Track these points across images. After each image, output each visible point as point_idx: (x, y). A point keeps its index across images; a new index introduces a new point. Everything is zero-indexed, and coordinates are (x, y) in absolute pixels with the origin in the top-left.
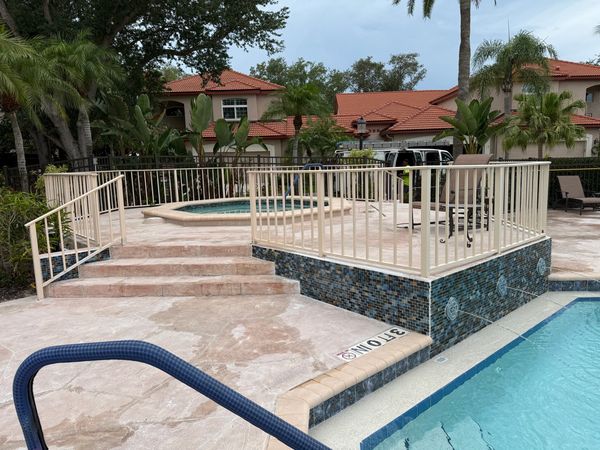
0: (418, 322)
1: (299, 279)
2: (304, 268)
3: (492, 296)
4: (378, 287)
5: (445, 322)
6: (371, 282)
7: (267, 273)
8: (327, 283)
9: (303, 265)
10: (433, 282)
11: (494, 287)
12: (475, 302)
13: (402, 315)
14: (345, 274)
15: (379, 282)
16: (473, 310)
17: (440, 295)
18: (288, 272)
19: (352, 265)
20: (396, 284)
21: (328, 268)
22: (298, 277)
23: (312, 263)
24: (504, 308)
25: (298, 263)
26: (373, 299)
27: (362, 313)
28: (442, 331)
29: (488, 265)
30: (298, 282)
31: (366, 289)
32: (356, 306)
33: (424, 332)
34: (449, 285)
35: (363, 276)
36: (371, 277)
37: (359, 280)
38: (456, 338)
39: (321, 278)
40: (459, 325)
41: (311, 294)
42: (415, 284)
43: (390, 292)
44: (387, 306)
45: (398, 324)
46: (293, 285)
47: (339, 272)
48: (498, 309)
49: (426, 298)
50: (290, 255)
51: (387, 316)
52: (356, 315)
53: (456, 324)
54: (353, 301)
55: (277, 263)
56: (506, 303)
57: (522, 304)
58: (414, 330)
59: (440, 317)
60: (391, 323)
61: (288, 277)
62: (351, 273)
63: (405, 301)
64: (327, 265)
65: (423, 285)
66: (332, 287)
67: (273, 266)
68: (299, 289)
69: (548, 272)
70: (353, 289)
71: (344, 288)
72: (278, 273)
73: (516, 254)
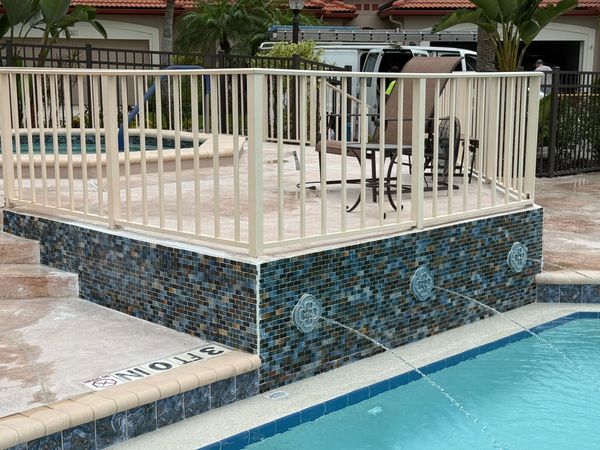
0: (243, 333)
1: (77, 270)
2: (85, 250)
3: (399, 301)
4: (191, 277)
5: (292, 335)
6: (182, 270)
7: (24, 261)
8: (118, 276)
9: (82, 245)
10: (263, 266)
11: (406, 284)
12: (360, 305)
13: (221, 324)
14: (144, 257)
15: (191, 268)
16: (356, 318)
17: (279, 289)
18: (60, 259)
19: (154, 242)
20: (215, 270)
21: (119, 248)
22: (75, 268)
23: (96, 241)
24: (430, 322)
25: (76, 241)
26: (183, 298)
27: (169, 324)
28: (287, 348)
29: (389, 245)
30: (76, 276)
31: (173, 281)
32: (161, 314)
33: (251, 350)
34: (301, 272)
35: (170, 260)
36: (181, 261)
37: (164, 267)
38: (318, 363)
39: (110, 266)
40: (325, 342)
41: (95, 297)
42: (238, 269)
43: (206, 285)
44: (202, 308)
45: (218, 338)
46: (66, 282)
47: (136, 255)
48: (414, 323)
49: (252, 292)
50: (64, 227)
51: (202, 325)
52: (160, 327)
53: (317, 341)
54: (156, 304)
55: (43, 243)
56: (433, 314)
57: (472, 319)
58: (238, 347)
59: (278, 324)
60: (208, 339)
61: (60, 267)
62: (153, 255)
63: (226, 299)
64: (119, 242)
65: (248, 269)
66: (125, 282)
67: (36, 247)
68: (76, 288)
69: (535, 268)
70: (156, 284)
71: (143, 283)
72: (45, 262)
73: (454, 231)
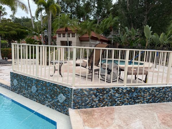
11: (31, 87)
16: (23, 88)
17: (12, 77)
73: (42, 82)
